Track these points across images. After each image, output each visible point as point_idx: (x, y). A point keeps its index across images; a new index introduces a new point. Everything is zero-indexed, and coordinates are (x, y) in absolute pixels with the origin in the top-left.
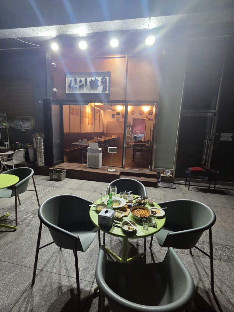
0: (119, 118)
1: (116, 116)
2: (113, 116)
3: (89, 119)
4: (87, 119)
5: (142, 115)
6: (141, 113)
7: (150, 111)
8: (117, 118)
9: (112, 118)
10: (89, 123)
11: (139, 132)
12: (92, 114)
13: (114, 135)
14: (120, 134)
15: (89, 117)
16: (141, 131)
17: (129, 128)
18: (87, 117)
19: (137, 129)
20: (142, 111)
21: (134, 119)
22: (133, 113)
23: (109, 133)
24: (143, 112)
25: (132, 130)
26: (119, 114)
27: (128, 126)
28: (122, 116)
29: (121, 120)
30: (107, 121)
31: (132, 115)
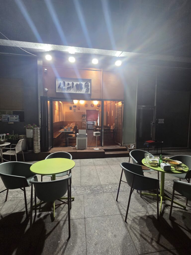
1: (73, 108)
6: (92, 105)
7: (98, 104)
9: (70, 109)
10: (57, 114)
16: (93, 119)
18: (57, 109)
19: (90, 117)
20: (93, 104)
23: (67, 122)
26: (75, 106)
27: (83, 116)
28: (78, 108)
29: (77, 111)
30: (66, 112)
31: (86, 107)
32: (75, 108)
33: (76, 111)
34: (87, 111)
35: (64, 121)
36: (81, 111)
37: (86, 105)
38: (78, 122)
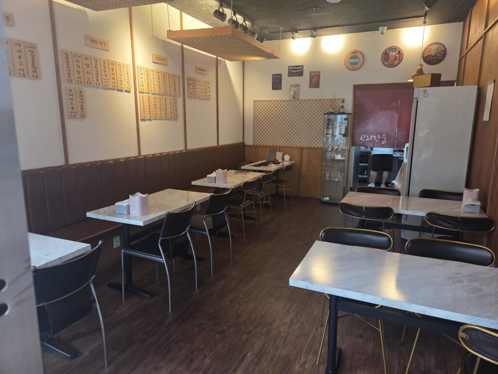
0: (298, 86)
1: (286, 81)
2: (277, 83)
3: (142, 95)
5: (391, 66)
6: (391, 57)
8: (291, 86)
9: (274, 88)
10: (147, 116)
19: (371, 127)
20: (392, 49)
23: (260, 146)
24: (400, 52)
25: (351, 134)
26: (296, 71)
28: (311, 78)
29: (307, 93)
30: (254, 101)
31: (350, 70)
32: (296, 80)
33: (302, 97)
34: (357, 88)
35: (249, 141)
36: (325, 92)
37: (355, 60)
38: (307, 148)
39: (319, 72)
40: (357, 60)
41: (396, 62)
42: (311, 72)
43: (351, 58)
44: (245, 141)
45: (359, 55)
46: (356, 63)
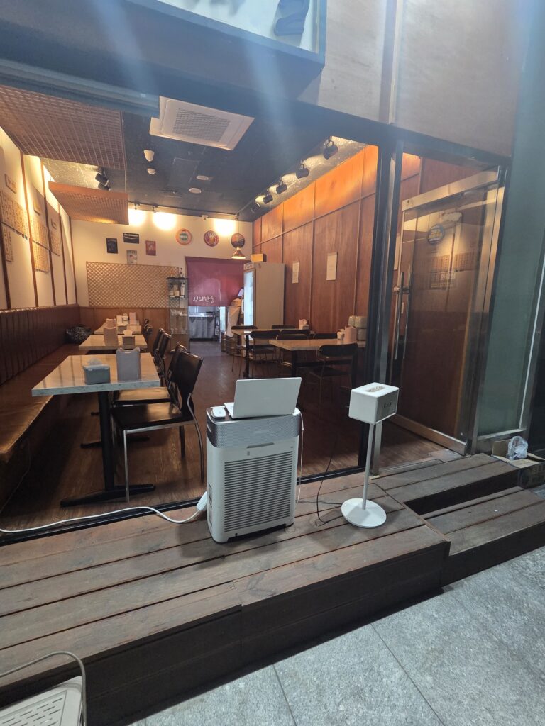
0: (135, 252)
1: (123, 246)
2: (112, 247)
3: (34, 244)
4: (26, 243)
5: (212, 245)
6: (210, 239)
7: (237, 236)
8: (128, 251)
9: (109, 252)
10: (37, 266)
11: (210, 300)
12: (41, 226)
13: (121, 314)
14: (144, 309)
15: (34, 238)
16: (215, 299)
17: (176, 287)
18: (27, 234)
19: (201, 290)
20: (211, 232)
21: (189, 260)
22: (183, 239)
23: (99, 308)
24: (216, 236)
25: (187, 296)
26: (132, 239)
27: (174, 281)
28: (147, 247)
29: (143, 259)
30: (87, 263)
31: (182, 244)
32: (132, 246)
33: (140, 262)
35: (84, 303)
36: (159, 260)
37: (184, 236)
38: (149, 308)
39: (155, 242)
40: (186, 237)
41: (215, 243)
42: (147, 241)
43: (182, 235)
44: (79, 303)
45: (187, 233)
46: (186, 239)
